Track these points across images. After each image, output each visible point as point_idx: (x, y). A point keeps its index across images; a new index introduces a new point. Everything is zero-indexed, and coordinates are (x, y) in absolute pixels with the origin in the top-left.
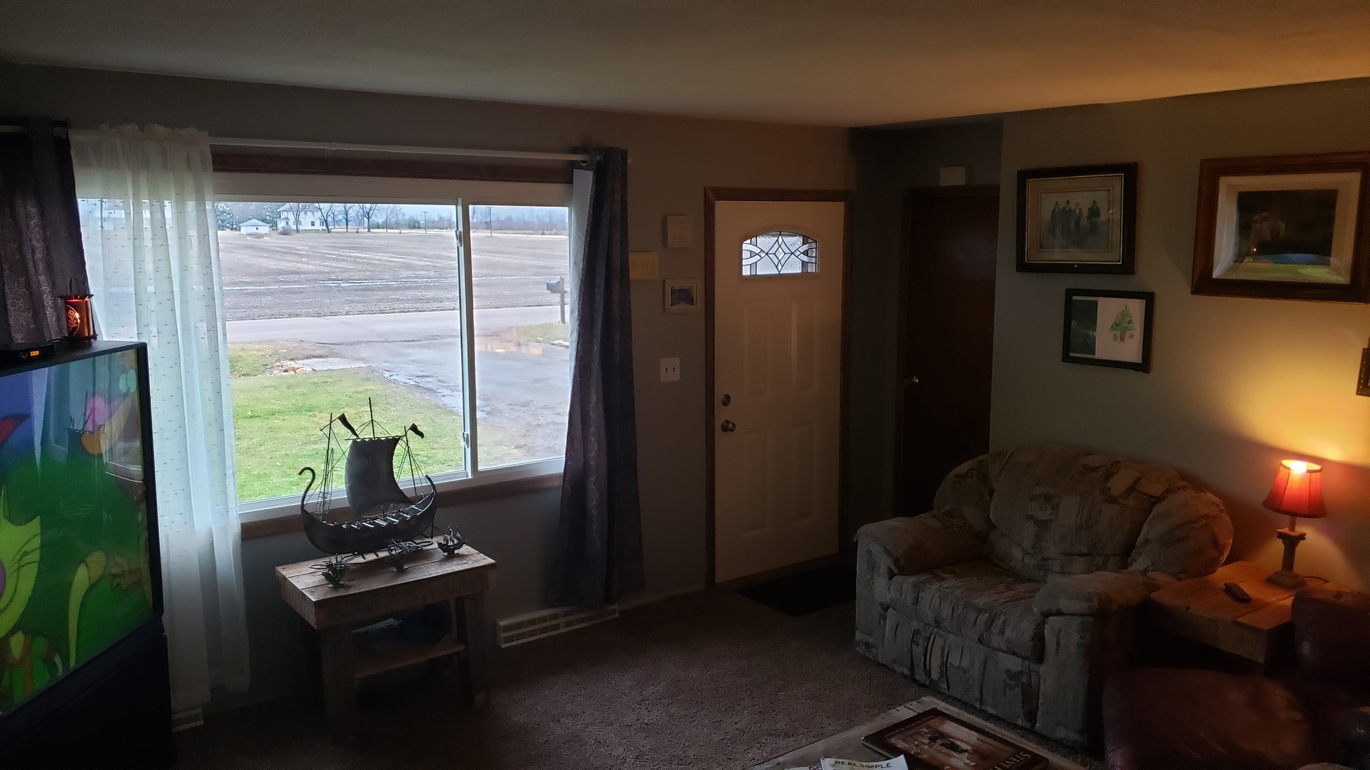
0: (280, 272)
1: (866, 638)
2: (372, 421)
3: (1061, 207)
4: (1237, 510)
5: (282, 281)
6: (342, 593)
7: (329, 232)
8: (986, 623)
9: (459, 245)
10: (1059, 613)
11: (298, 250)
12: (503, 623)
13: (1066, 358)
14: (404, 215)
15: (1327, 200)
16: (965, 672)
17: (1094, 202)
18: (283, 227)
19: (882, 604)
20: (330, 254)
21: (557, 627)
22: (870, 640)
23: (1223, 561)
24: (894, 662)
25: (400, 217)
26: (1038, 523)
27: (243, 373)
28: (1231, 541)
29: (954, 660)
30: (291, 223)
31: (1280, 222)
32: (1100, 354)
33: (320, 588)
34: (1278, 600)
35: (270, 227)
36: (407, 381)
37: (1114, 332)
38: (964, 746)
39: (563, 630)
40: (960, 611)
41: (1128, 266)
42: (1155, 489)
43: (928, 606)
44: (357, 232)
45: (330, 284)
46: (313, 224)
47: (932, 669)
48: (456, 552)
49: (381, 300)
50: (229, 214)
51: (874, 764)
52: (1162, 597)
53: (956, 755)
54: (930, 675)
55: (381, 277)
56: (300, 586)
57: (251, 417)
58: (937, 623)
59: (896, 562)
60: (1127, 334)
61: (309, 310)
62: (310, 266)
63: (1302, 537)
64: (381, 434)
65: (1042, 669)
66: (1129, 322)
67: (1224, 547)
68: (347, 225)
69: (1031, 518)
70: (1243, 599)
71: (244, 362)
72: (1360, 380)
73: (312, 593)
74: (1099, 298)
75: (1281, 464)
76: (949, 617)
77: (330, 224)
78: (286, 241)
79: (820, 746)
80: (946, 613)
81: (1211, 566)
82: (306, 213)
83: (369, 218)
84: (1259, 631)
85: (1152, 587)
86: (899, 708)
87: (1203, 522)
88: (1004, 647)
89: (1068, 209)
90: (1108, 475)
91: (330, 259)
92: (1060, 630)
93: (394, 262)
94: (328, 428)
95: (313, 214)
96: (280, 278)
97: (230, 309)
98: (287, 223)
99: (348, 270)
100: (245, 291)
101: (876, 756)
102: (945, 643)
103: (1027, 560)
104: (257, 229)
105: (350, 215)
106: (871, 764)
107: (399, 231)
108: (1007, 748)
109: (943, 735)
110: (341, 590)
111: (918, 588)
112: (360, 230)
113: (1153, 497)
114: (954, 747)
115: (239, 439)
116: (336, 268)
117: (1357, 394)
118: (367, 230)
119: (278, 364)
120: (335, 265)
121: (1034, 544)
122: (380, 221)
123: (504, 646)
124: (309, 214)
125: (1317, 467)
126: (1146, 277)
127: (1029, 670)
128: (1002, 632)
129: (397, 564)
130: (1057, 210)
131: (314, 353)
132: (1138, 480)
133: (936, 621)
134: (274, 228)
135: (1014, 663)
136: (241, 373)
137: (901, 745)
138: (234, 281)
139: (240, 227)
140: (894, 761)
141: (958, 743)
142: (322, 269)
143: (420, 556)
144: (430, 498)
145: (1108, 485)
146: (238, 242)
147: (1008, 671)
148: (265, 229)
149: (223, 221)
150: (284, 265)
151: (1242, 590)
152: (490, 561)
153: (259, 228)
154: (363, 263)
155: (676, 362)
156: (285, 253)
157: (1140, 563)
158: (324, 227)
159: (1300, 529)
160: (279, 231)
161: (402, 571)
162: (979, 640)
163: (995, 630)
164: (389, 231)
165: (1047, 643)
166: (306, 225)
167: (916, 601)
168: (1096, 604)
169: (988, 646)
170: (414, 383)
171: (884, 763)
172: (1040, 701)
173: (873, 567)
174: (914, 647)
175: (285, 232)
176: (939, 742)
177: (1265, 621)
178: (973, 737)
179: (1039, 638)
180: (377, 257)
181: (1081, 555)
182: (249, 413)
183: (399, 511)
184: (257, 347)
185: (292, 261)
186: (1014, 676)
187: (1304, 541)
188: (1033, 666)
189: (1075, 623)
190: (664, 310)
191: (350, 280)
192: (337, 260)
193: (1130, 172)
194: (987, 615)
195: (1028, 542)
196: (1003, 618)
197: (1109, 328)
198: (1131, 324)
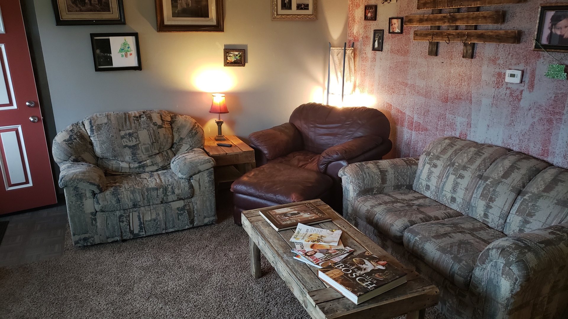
8: (163, 193)
10: (198, 173)
13: (97, 70)
16: (155, 220)
19: (92, 214)
22: (86, 235)
24: (108, 238)
26: (130, 147)
29: (147, 218)
32: (116, 64)
37: (121, 53)
40: (146, 194)
43: (127, 200)
47: (134, 229)
52: (214, 154)
54: (134, 232)
59: (98, 187)
60: (129, 53)
65: (194, 199)
66: (128, 48)
69: (126, 146)
70: (230, 146)
72: (224, 61)
74: (110, 37)
76: (142, 199)
80: (139, 199)
88: (175, 199)
90: (150, 117)
92: (199, 179)
102: (139, 213)
103: (131, 166)
109: (284, 214)
111: (115, 194)
113: (170, 122)
114: (295, 214)
121: (132, 158)
125: (223, 95)
126: (132, 26)
127: (188, 203)
128: (173, 193)
132: (161, 117)
133: (134, 205)
135: (180, 204)
141: (292, 213)
145: (154, 121)
147: (178, 209)
162: (161, 202)
163: (168, 194)
165: (195, 188)
167: (118, 201)
169: (166, 203)
172: (195, 213)
173: (80, 197)
174: (121, 224)
176: (289, 215)
179: (191, 187)
186: (182, 209)
188: (190, 200)
189: (205, 174)
194: (162, 189)
195: (128, 158)
196: (170, 187)
197: (119, 51)
198: (129, 49)
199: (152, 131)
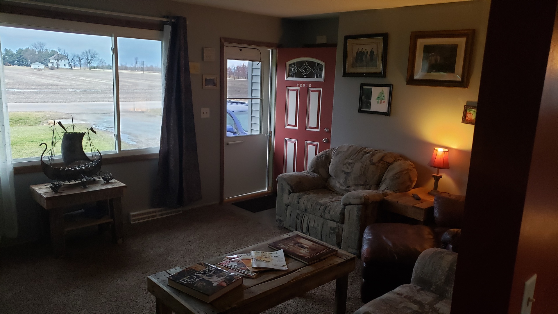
0: (49, 85)
1: (280, 218)
2: (73, 125)
3: (360, 51)
4: (419, 167)
5: (50, 88)
6: (58, 195)
7: (72, 69)
8: (323, 210)
9: (113, 54)
10: (350, 204)
11: (58, 76)
12: (132, 214)
13: (360, 111)
14: (105, 63)
15: (454, 48)
16: (315, 229)
17: (372, 49)
18: (51, 66)
19: (286, 205)
20: (72, 78)
21: (155, 216)
22: (281, 218)
23: (413, 187)
24: (290, 226)
25: (104, 64)
26: (346, 173)
27: (30, 124)
28: (416, 179)
29: (312, 224)
30: (55, 65)
31: (438, 57)
33: (49, 193)
34: (431, 200)
35: (45, 66)
36: (103, 129)
37: (378, 100)
38: (306, 246)
39: (158, 217)
40: (314, 205)
41: (383, 75)
42: (389, 160)
43: (302, 204)
44: (85, 70)
45: (72, 90)
46: (65, 65)
47: (304, 229)
48: (110, 181)
49: (94, 98)
50: (25, 59)
51: (271, 253)
52: (389, 198)
53: (303, 249)
54: (303, 230)
55: (94, 88)
56: (40, 192)
57: (32, 141)
58: (306, 210)
59: (291, 187)
60: (383, 101)
61: (61, 100)
62: (63, 83)
63: (441, 177)
64: (77, 131)
65: (343, 226)
67: (414, 181)
68: (80, 67)
69: (343, 171)
70: (419, 199)
71: (30, 120)
72: (463, 117)
73: (45, 195)
74: (373, 87)
75: (434, 149)
76: (310, 208)
77: (73, 66)
78: (52, 72)
79: (250, 247)
80: (309, 206)
81: (408, 188)
82: (61, 61)
83: (90, 64)
84: (422, 209)
85: (386, 195)
86: (284, 235)
87: (406, 172)
88: (330, 218)
89: (362, 51)
90: (373, 155)
91: (72, 80)
92: (350, 211)
93: (100, 82)
94: (53, 127)
95: (65, 61)
96: (49, 87)
97: (25, 99)
98: (53, 65)
99: (80, 85)
100: (32, 92)
101: (273, 250)
102: (308, 218)
103: (341, 187)
104: (39, 66)
105: (82, 63)
106: (270, 253)
107: (103, 70)
108: (322, 247)
109: (299, 243)
110: (59, 194)
111: (299, 198)
112: (86, 69)
113: (389, 163)
114: (303, 247)
115: (26, 150)
116: (75, 84)
117: (462, 123)
118: (89, 69)
119: (46, 121)
120: (74, 83)
121: (344, 181)
122: (95, 65)
123: (132, 223)
124: (63, 61)
125: (447, 150)
126: (390, 79)
127: (339, 227)
128: (329, 213)
129: (84, 185)
130: (358, 52)
131: (62, 117)
132: (383, 157)
133: (305, 209)
134: (47, 66)
135: (333, 224)
136: (29, 125)
137: (282, 246)
138: (27, 88)
139: (31, 65)
140: (279, 252)
141: (304, 245)
142: (68, 84)
143: (94, 182)
144: (99, 159)
145: (372, 158)
146: (30, 72)
147: (331, 227)
148: (42, 67)
149: (23, 62)
150: (51, 82)
151: (418, 196)
152: (124, 185)
153: (40, 66)
154: (87, 82)
155: (207, 110)
156: (52, 77)
157: (383, 187)
158: (70, 67)
159: (440, 174)
160: (49, 68)
161: (85, 187)
162: (321, 216)
163: (326, 212)
164: (99, 70)
165: (345, 216)
166: (61, 66)
167: (298, 202)
168: (363, 200)
169: (324, 218)
170: (106, 130)
171: (275, 252)
172: (342, 238)
173: (283, 190)
174: (297, 220)
175: (52, 69)
176: (297, 245)
177: (424, 206)
178: (310, 243)
179: (342, 214)
180: (93, 80)
181: (361, 185)
182: (31, 140)
183: (86, 164)
184: (36, 114)
185: (55, 81)
186: (333, 229)
187: (442, 178)
188: (340, 225)
189: (355, 208)
190: (203, 87)
191: (80, 89)
192: (75, 81)
193: (385, 37)
194: (324, 206)
195: (342, 181)
196: (329, 207)
197: (377, 98)
198: (384, 97)
199: (364, 165)
